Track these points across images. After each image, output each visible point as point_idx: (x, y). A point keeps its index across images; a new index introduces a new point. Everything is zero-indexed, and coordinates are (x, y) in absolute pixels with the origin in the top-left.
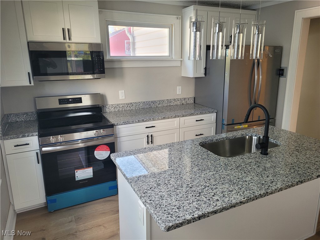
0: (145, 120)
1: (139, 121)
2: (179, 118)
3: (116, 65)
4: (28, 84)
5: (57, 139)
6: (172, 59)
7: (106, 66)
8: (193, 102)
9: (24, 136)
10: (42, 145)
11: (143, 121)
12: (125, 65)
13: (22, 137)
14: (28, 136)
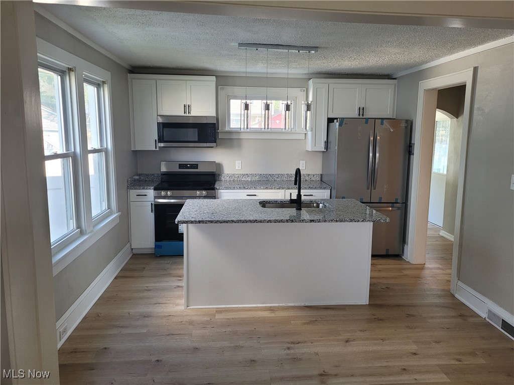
0: (246, 188)
1: (240, 188)
2: (284, 190)
3: (234, 136)
4: (155, 149)
5: (167, 194)
6: (295, 132)
7: (220, 136)
8: (318, 179)
9: (144, 189)
10: (156, 198)
11: (244, 188)
12: (242, 136)
13: (142, 189)
14: (146, 189)
